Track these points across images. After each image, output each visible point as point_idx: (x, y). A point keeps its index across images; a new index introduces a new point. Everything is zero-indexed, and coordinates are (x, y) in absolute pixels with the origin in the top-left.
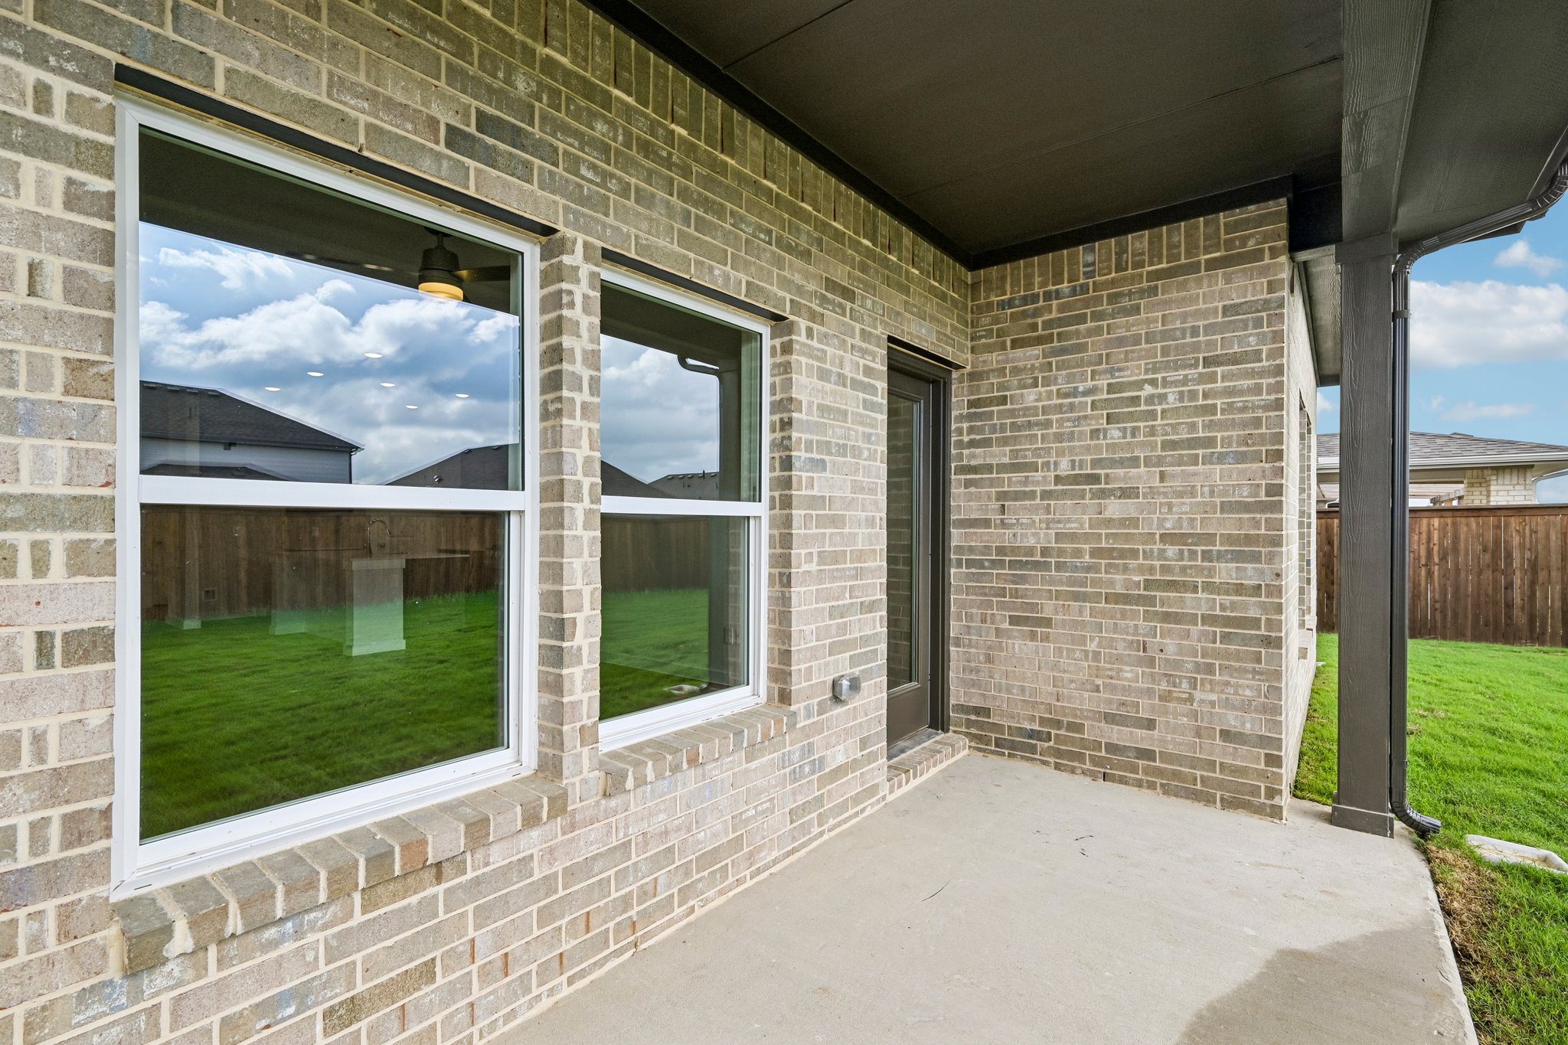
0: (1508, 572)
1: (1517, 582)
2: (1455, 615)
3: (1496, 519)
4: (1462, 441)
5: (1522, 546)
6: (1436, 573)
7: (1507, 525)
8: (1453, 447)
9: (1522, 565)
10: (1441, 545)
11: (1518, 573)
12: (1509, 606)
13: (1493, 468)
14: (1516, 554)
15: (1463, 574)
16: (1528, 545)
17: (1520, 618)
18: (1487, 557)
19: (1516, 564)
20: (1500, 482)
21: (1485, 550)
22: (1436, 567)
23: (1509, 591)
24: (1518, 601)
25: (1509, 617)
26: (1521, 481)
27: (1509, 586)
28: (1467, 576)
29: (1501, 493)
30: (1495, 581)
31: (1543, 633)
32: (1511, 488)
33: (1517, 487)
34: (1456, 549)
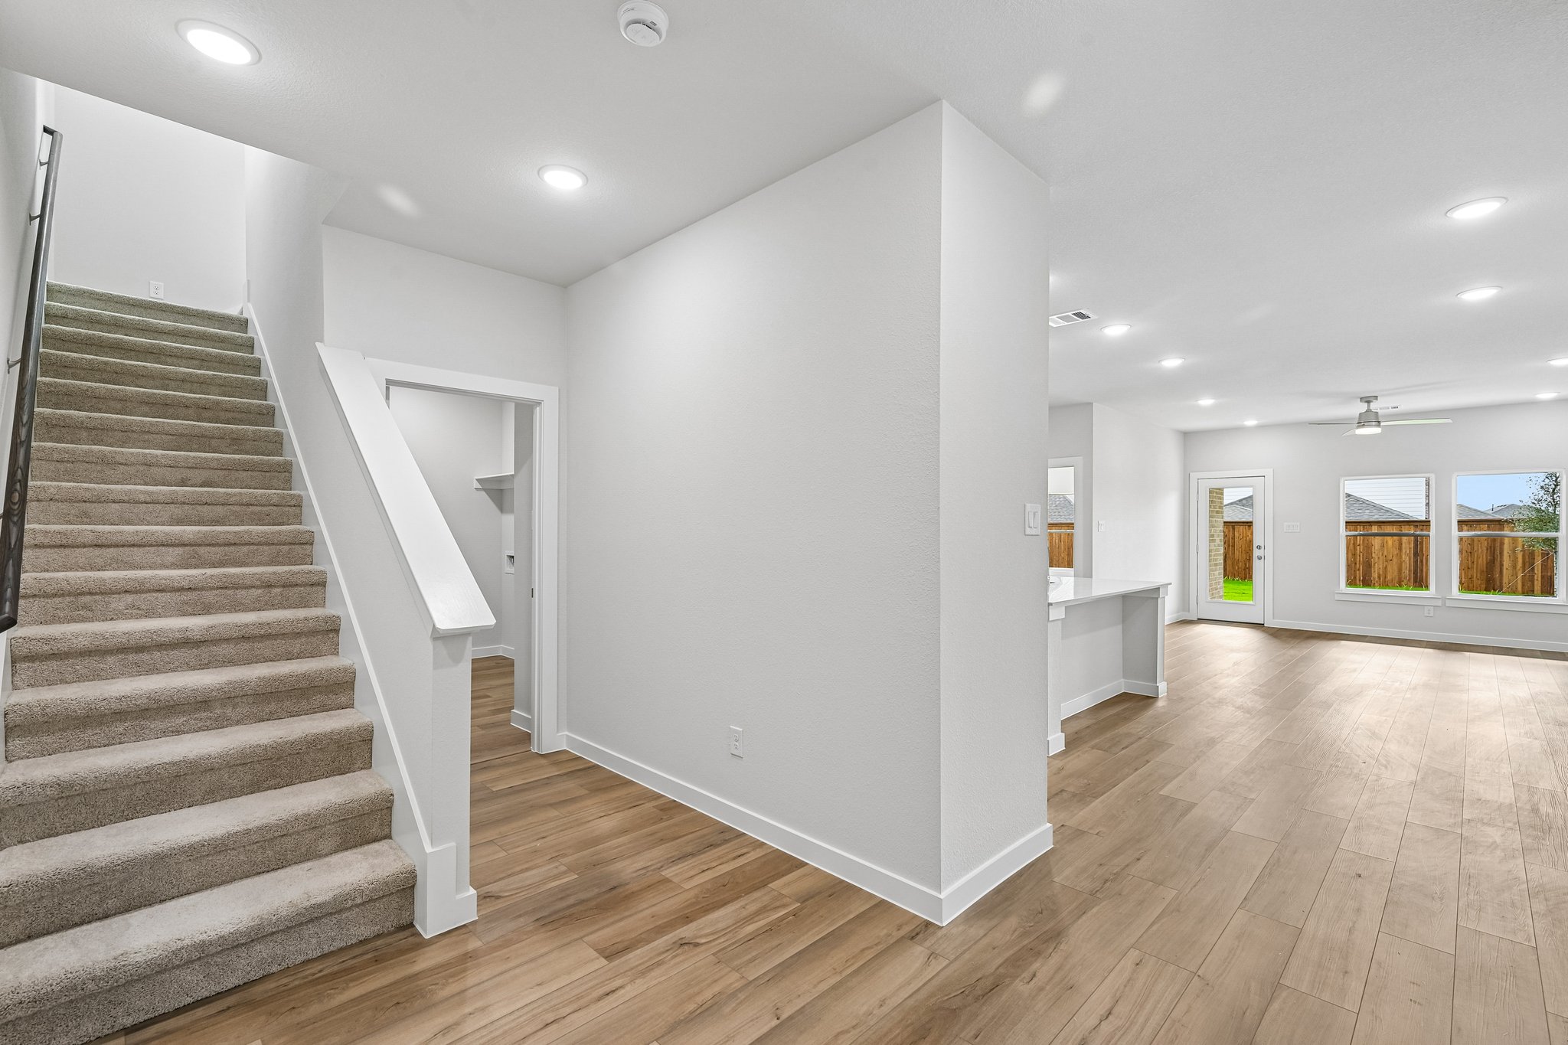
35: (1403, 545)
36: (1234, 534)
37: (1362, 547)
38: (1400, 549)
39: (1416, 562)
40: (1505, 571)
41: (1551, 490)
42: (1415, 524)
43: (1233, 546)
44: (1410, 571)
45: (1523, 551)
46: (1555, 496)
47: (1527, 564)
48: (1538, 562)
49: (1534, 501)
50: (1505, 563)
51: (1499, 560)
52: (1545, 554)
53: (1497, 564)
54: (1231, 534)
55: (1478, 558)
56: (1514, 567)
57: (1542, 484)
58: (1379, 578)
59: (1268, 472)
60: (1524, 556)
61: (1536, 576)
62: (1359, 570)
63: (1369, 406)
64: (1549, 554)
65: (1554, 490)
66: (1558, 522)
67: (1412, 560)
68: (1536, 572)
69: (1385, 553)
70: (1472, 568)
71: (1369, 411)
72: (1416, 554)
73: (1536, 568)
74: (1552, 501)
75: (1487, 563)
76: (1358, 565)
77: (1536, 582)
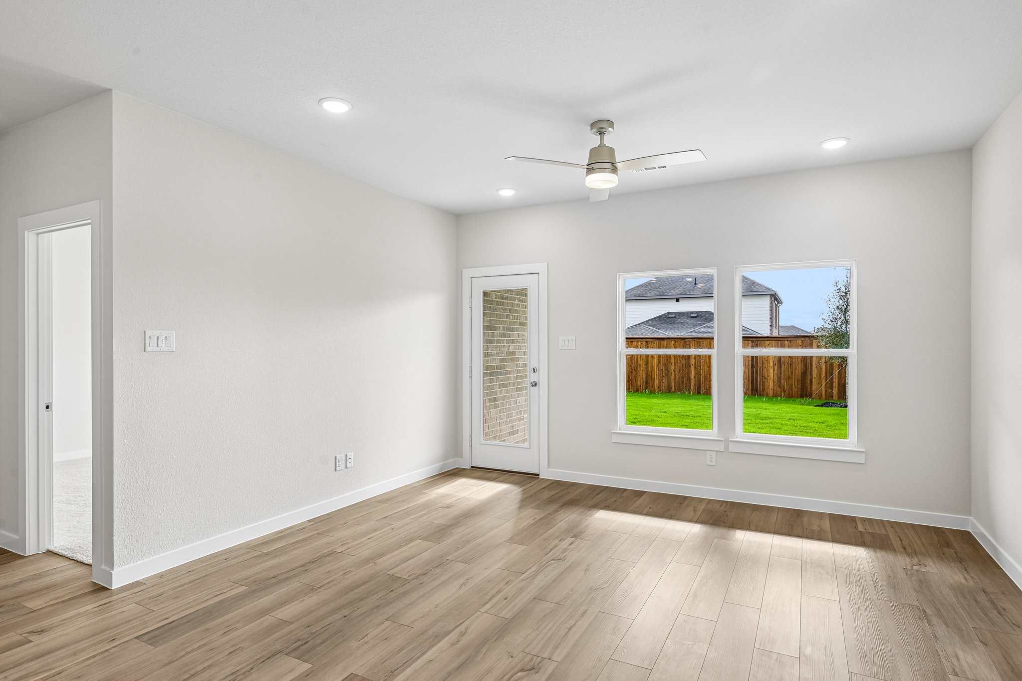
39: (752, 373)
40: (813, 380)
41: (844, 310)
42: (752, 339)
44: (748, 380)
45: (826, 362)
46: (847, 315)
47: (828, 376)
48: (836, 373)
49: (832, 319)
50: (813, 373)
51: (809, 370)
52: (840, 366)
53: (809, 373)
55: (796, 369)
56: (820, 376)
57: (838, 304)
59: (542, 268)
60: (826, 367)
61: (834, 384)
63: (602, 139)
64: (842, 366)
65: (845, 310)
66: (849, 337)
67: (750, 371)
68: (834, 380)
70: (792, 377)
71: (602, 145)
72: (752, 366)
73: (834, 377)
74: (844, 319)
75: (802, 374)
77: (834, 389)
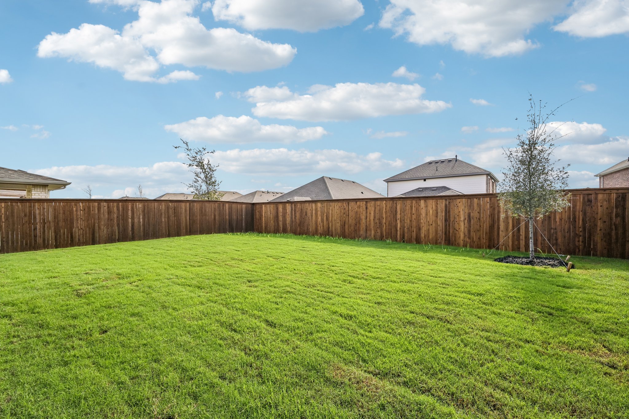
0: (35, 224)
1: (38, 227)
2: (13, 243)
3: (30, 204)
4: (21, 173)
5: (40, 214)
6: (3, 226)
7: (34, 206)
8: (16, 175)
9: (40, 220)
10: (5, 214)
11: (38, 224)
12: (35, 236)
13: (33, 185)
14: (37, 217)
15: (16, 226)
16: (42, 214)
17: (40, 240)
18: (27, 219)
19: (38, 220)
20: (36, 190)
21: (25, 216)
22: (4, 224)
23: (35, 231)
24: (38, 234)
25: (35, 241)
26: (44, 191)
27: (35, 229)
28: (18, 226)
29: (36, 195)
30: (30, 227)
31: (48, 244)
32: (40, 193)
33: (42, 193)
34: (13, 216)
35: (439, 213)
36: (349, 207)
37: (415, 215)
38: (437, 217)
39: (446, 226)
40: (501, 232)
43: (348, 216)
44: (442, 232)
50: (501, 227)
51: (497, 224)
53: (496, 226)
54: (347, 208)
56: (507, 229)
58: (425, 237)
62: (413, 231)
67: (444, 224)
69: (428, 220)
70: (480, 230)
72: (446, 220)
73: (521, 228)
75: (490, 227)
76: (413, 228)
77: (521, 242)
